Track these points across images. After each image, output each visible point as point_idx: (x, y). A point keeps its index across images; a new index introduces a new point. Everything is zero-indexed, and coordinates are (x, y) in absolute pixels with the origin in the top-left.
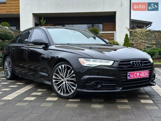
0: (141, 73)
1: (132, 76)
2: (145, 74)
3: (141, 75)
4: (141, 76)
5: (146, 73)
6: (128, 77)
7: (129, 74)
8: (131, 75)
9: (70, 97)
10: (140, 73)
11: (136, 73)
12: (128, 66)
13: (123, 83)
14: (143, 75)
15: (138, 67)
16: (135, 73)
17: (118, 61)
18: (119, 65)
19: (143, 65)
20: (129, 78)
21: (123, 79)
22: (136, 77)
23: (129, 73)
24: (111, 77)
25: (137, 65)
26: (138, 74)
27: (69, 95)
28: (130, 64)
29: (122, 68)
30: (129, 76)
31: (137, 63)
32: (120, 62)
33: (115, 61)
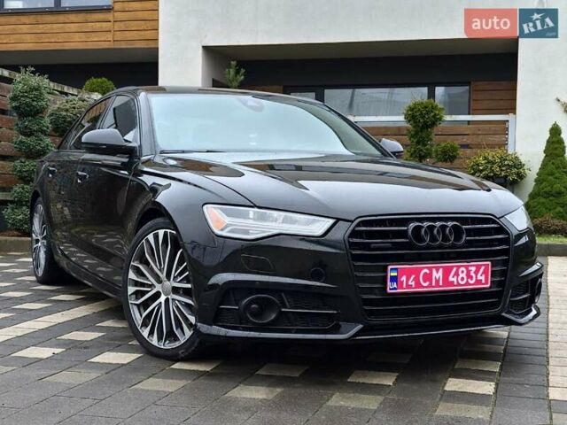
0: (455, 269)
1: (408, 279)
2: (472, 274)
3: (451, 279)
4: (452, 284)
5: (476, 272)
6: (389, 283)
7: (395, 274)
8: (404, 278)
9: (179, 354)
10: (447, 272)
11: (431, 269)
12: (393, 240)
13: (366, 308)
14: (462, 279)
15: (440, 247)
16: (424, 269)
17: (352, 222)
18: (354, 234)
19: (467, 241)
20: (395, 289)
21: (370, 290)
22: (430, 286)
23: (396, 269)
24: (318, 284)
25: (433, 239)
26: (437, 275)
27: (177, 344)
28: (403, 234)
29: (366, 247)
30: (394, 279)
31: (435, 231)
32: (358, 225)
33: (338, 220)
